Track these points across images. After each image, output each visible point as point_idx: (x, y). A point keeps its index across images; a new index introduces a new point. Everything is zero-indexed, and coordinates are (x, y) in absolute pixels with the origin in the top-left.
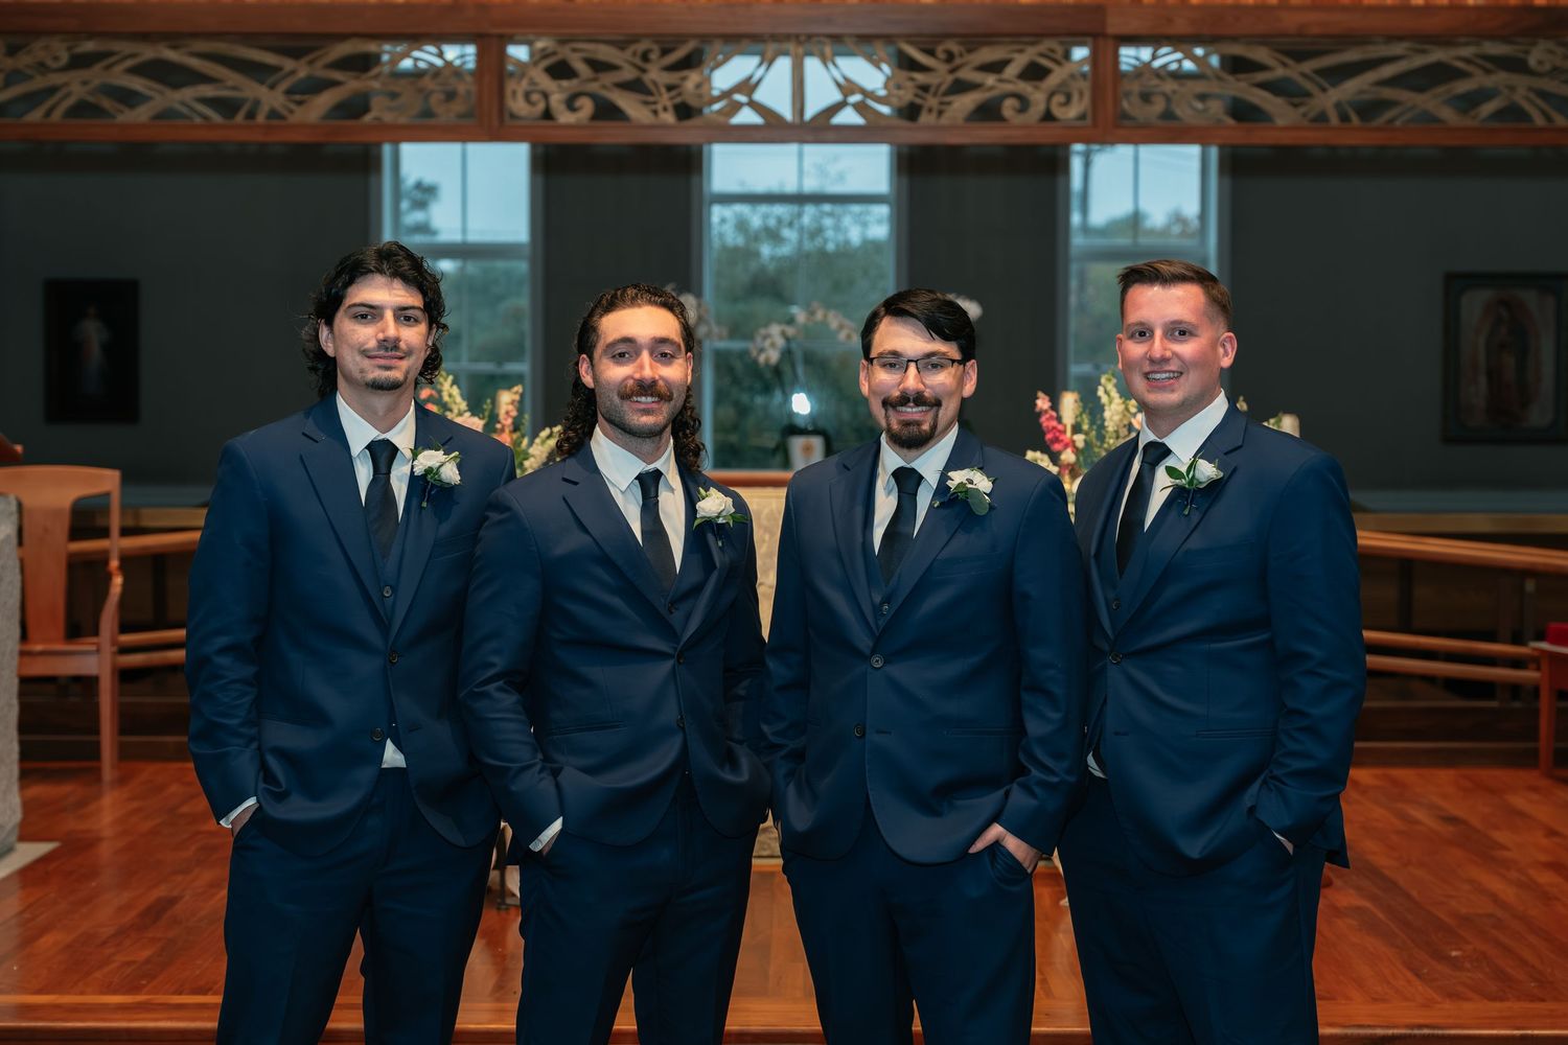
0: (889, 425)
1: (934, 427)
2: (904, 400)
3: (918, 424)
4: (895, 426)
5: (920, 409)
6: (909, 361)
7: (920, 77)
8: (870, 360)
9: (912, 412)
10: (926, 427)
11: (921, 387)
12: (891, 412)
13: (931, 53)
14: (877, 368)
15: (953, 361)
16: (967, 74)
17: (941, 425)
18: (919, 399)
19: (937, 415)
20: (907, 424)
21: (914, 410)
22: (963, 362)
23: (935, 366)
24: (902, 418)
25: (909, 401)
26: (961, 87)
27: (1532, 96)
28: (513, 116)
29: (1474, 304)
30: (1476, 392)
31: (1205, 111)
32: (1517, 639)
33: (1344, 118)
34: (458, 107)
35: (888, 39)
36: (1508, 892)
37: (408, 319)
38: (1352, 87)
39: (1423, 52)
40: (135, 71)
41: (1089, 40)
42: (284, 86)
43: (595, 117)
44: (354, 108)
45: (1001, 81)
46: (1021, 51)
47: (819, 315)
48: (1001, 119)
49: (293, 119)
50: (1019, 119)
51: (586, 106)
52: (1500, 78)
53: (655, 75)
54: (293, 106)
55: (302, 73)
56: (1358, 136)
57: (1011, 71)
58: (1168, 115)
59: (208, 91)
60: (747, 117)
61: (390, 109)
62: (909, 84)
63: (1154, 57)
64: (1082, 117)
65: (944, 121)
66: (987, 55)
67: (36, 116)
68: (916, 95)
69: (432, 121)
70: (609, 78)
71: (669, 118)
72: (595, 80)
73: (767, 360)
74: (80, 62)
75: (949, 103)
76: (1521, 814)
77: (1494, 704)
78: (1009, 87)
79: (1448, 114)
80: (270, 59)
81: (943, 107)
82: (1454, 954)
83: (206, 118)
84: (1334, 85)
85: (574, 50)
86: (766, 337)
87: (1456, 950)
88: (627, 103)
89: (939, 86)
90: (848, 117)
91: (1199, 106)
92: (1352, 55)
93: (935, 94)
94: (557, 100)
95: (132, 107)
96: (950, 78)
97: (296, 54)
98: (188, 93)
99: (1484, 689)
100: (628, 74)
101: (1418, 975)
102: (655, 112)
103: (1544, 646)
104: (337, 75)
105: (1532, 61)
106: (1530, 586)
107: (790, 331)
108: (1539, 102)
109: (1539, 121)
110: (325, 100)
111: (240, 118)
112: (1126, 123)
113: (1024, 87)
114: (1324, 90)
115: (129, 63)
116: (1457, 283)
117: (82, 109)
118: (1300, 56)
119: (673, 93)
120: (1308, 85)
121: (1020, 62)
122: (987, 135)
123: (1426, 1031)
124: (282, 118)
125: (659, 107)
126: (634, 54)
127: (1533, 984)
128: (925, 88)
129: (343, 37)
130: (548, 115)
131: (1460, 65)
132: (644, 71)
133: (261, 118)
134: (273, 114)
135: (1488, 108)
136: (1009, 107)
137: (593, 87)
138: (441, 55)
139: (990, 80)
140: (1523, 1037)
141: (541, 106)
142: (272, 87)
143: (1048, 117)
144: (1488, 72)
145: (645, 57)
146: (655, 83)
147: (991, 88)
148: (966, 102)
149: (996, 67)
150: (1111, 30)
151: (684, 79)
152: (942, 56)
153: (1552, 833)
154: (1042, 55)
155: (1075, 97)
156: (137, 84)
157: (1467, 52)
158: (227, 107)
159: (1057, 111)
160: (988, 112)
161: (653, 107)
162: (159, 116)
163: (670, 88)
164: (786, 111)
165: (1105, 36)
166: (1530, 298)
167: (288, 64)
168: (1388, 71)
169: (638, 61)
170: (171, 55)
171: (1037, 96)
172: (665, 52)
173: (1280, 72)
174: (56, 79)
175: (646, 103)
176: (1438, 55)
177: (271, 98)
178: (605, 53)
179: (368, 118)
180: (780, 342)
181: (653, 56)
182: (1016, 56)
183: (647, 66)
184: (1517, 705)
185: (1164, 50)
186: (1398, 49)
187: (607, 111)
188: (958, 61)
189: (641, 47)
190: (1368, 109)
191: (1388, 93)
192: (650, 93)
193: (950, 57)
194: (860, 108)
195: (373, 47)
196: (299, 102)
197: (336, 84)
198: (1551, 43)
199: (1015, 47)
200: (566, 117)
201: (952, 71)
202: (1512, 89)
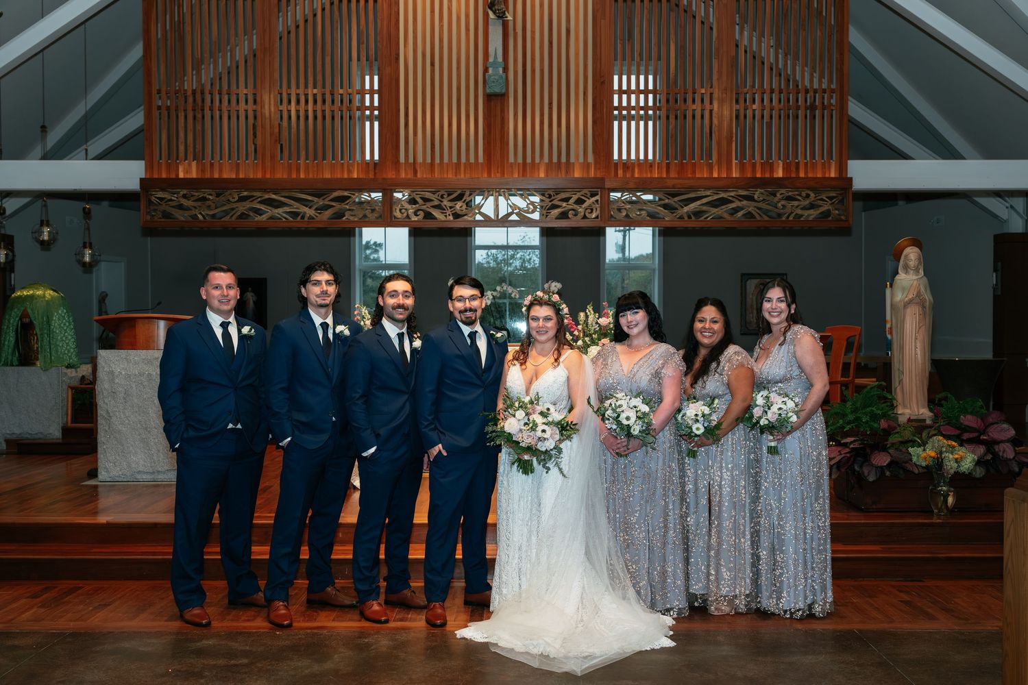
2: (466, 311)
4: (463, 319)
5: (471, 313)
6: (467, 298)
8: (452, 299)
9: (469, 314)
11: (470, 306)
12: (461, 315)
13: (543, 195)
14: (454, 301)
16: (556, 202)
18: (471, 310)
20: (467, 318)
23: (474, 299)
26: (553, 207)
27: (756, 209)
28: (395, 217)
30: (752, 316)
31: (640, 215)
33: (689, 217)
34: (376, 215)
35: (528, 190)
37: (329, 284)
38: (693, 206)
39: (718, 194)
40: (260, 202)
41: (599, 190)
42: (315, 207)
43: (425, 218)
44: (339, 215)
45: (568, 205)
46: (575, 194)
47: (505, 288)
48: (568, 218)
49: (317, 219)
50: (574, 218)
51: (421, 214)
52: (745, 202)
53: (446, 203)
54: (317, 215)
55: (321, 203)
56: (693, 224)
57: (571, 201)
58: (627, 216)
59: (287, 209)
60: (479, 218)
61: (352, 215)
63: (622, 196)
64: (597, 217)
65: (548, 219)
66: (563, 196)
67: (227, 219)
69: (367, 220)
70: (429, 204)
71: (451, 218)
72: (424, 205)
74: (242, 199)
75: (550, 213)
78: (571, 207)
79: (726, 216)
80: (310, 198)
81: (547, 214)
83: (285, 218)
84: (686, 206)
85: (417, 194)
88: (436, 213)
89: (546, 206)
90: (514, 217)
91: (638, 213)
92: (692, 195)
93: (544, 209)
94: (411, 212)
95: (260, 215)
96: (550, 203)
97: (319, 196)
98: (280, 210)
100: (436, 203)
102: (446, 216)
104: (333, 204)
105: (756, 197)
107: (495, 294)
108: (758, 211)
109: (758, 218)
110: (329, 213)
111: (299, 219)
112: (613, 219)
113: (576, 207)
114: (682, 207)
115: (259, 199)
116: (746, 277)
117: (243, 216)
118: (674, 195)
119: (452, 209)
120: (677, 206)
121: (575, 198)
122: (563, 224)
124: (313, 218)
125: (447, 214)
126: (438, 196)
129: (335, 190)
130: (408, 216)
131: (730, 198)
132: (442, 202)
133: (306, 219)
134: (311, 218)
135: (740, 214)
136: (571, 214)
137: (424, 207)
138: (370, 196)
139: (564, 204)
141: (405, 215)
142: (310, 208)
143: (585, 217)
144: (740, 201)
145: (442, 197)
146: (446, 206)
147: (565, 207)
148: (556, 212)
149: (566, 200)
150: (606, 187)
151: (456, 205)
152: (548, 196)
154: (582, 195)
155: (594, 211)
156: (262, 207)
157: (732, 194)
158: (295, 214)
159: (587, 215)
160: (564, 215)
161: (445, 214)
162: (271, 218)
163: (451, 207)
164: (492, 216)
165: (604, 188)
167: (315, 199)
168: (704, 201)
169: (439, 198)
170: (274, 196)
171: (581, 210)
172: (449, 195)
173: (667, 201)
174: (235, 205)
175: (443, 213)
176: (723, 195)
177: (310, 212)
178: (428, 195)
179: (344, 219)
180: (491, 297)
181: (445, 196)
182: (573, 196)
183: (443, 200)
185: (625, 194)
186: (708, 193)
187: (428, 216)
188: (553, 198)
189: (441, 193)
190: (698, 214)
191: (704, 208)
192: (444, 210)
193: (550, 196)
194: (517, 214)
195: (346, 194)
196: (320, 213)
197: (333, 206)
198: (762, 191)
199: (573, 193)
200: (414, 218)
201: (550, 201)
202: (749, 207)
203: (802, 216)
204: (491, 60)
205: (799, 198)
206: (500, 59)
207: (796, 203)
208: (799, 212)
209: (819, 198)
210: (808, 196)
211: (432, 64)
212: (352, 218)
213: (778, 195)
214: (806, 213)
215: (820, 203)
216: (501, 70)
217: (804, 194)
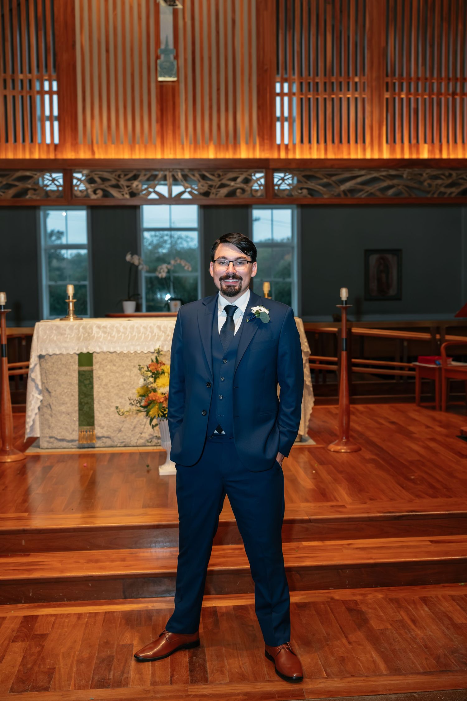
0: (222, 287)
1: (240, 288)
2: (228, 277)
3: (234, 287)
4: (224, 287)
5: (234, 280)
6: (230, 261)
7: (210, 183)
8: (214, 261)
9: (231, 281)
10: (237, 288)
11: (235, 271)
12: (223, 282)
13: (213, 175)
14: (216, 264)
15: (248, 262)
16: (225, 181)
17: (243, 288)
18: (235, 276)
19: (241, 284)
20: (229, 286)
21: (232, 281)
22: (252, 262)
23: (240, 263)
24: (228, 284)
25: (230, 277)
26: (223, 186)
27: (405, 187)
28: (76, 197)
29: (373, 259)
30: (374, 285)
31: (301, 193)
32: (401, 361)
33: (346, 195)
34: (57, 193)
35: (199, 170)
36: (422, 451)
38: (348, 185)
39: (370, 174)
41: (264, 170)
43: (103, 196)
44: (22, 194)
45: (236, 184)
46: (242, 174)
47: (178, 261)
48: (236, 196)
49: (2, 198)
50: (243, 196)
51: (100, 193)
52: (395, 182)
53: (123, 182)
54: (2, 193)
55: (4, 183)
56: (350, 200)
57: (239, 180)
58: (290, 194)
60: (153, 196)
61: (35, 194)
62: (206, 185)
63: (285, 176)
64: (261, 196)
65: (218, 197)
66: (231, 175)
68: (209, 189)
69: (49, 198)
70: (107, 183)
71: (127, 196)
72: (103, 184)
73: (162, 276)
75: (219, 191)
76: (415, 420)
77: (394, 381)
78: (238, 186)
79: (379, 194)
81: (217, 193)
82: (412, 477)
84: (342, 184)
85: (96, 174)
86: (161, 269)
87: (413, 476)
88: (114, 192)
89: (216, 186)
90: (186, 196)
91: (300, 191)
92: (347, 175)
93: (215, 188)
94: (91, 191)
96: (219, 183)
97: (3, 176)
99: (392, 377)
100: (114, 182)
101: (403, 487)
102: (123, 195)
103: (417, 364)
104: (16, 183)
105: (405, 176)
106: (405, 344)
107: (169, 267)
108: (406, 189)
109: (407, 195)
110: (12, 191)
112: (276, 197)
113: (243, 186)
114: (339, 186)
116: (368, 252)
119: (129, 188)
120: (334, 184)
121: (242, 177)
122: (231, 201)
123: (414, 513)
125: (124, 193)
126: (116, 175)
127: (445, 490)
128: (211, 186)
129: (17, 170)
130: (87, 196)
131: (382, 177)
132: (119, 181)
135: (390, 192)
136: (239, 192)
137: (102, 186)
138: (51, 176)
139: (232, 184)
140: (449, 514)
141: (85, 193)
143: (251, 195)
144: (391, 180)
145: (119, 176)
146: (123, 185)
147: (233, 186)
148: (224, 191)
149: (234, 179)
150: (271, 167)
151: (132, 184)
152: (217, 176)
153: (428, 427)
154: (249, 175)
157: (384, 173)
159: (254, 194)
160: (232, 194)
161: (122, 193)
163: (128, 187)
164: (166, 194)
165: (269, 169)
166: (389, 257)
168: (359, 180)
169: (117, 178)
171: (248, 188)
172: (125, 175)
173: (325, 180)
175: (120, 192)
176: (375, 175)
178: (106, 175)
179: (28, 197)
180: (166, 270)
181: (122, 176)
182: (240, 175)
183: (120, 179)
184: (402, 381)
185: (287, 174)
186: (363, 172)
187: (106, 195)
188: (222, 177)
189: (118, 173)
190: (351, 191)
191: (359, 187)
192: (121, 188)
193: (219, 176)
194: (190, 193)
195: (28, 173)
196: (4, 192)
197: (16, 186)
198: (410, 170)
199: (241, 173)
200: (93, 197)
201: (220, 181)
202: (398, 185)
203: (445, 193)
204: (163, 47)
205: (443, 177)
206: (171, 46)
207: (439, 182)
208: (443, 189)
209: (460, 177)
210: (450, 175)
211: (107, 51)
212: (34, 197)
213: (424, 175)
214: (449, 191)
215: (461, 181)
216: (172, 57)
217: (447, 173)
